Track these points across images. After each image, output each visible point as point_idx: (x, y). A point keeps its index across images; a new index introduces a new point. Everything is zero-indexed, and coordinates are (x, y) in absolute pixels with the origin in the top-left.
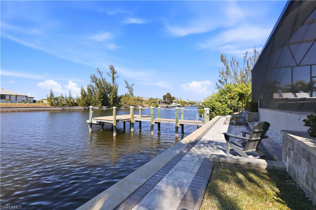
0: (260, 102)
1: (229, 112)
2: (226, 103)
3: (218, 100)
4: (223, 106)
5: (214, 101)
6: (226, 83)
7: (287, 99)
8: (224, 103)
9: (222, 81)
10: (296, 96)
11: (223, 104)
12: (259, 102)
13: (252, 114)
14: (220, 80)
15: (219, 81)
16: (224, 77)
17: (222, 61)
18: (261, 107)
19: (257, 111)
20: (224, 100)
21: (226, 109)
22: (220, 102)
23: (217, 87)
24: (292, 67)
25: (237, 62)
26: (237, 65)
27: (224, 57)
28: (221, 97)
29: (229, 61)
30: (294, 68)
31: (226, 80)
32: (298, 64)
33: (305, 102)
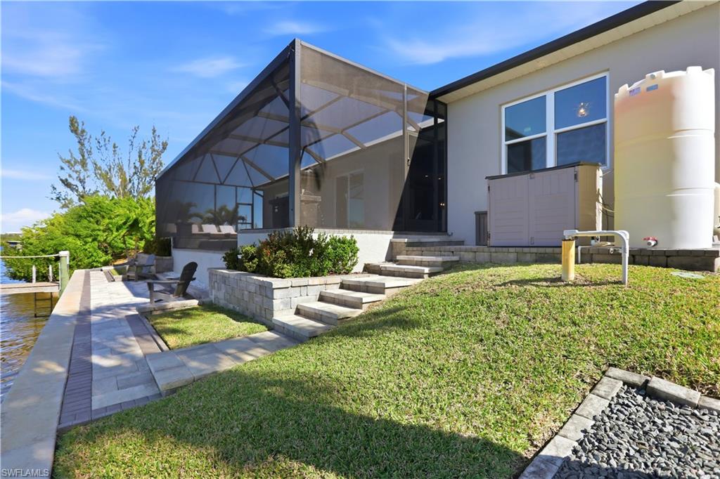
0: (174, 239)
1: (102, 260)
2: (94, 240)
3: (73, 233)
4: (86, 247)
5: (58, 233)
6: (84, 188)
7: (208, 235)
8: (90, 240)
9: (70, 180)
10: (220, 231)
11: (86, 243)
12: (172, 240)
13: (162, 259)
14: (66, 180)
15: (61, 180)
16: (76, 172)
17: (75, 131)
18: (175, 247)
19: (170, 254)
20: (90, 232)
21: (95, 254)
22: (78, 236)
23: (54, 196)
24: (215, 184)
25: (115, 145)
26: (114, 151)
27: (80, 124)
28: (79, 224)
29: (93, 137)
30: (217, 186)
31: (82, 182)
32: (222, 181)
33: (229, 240)
